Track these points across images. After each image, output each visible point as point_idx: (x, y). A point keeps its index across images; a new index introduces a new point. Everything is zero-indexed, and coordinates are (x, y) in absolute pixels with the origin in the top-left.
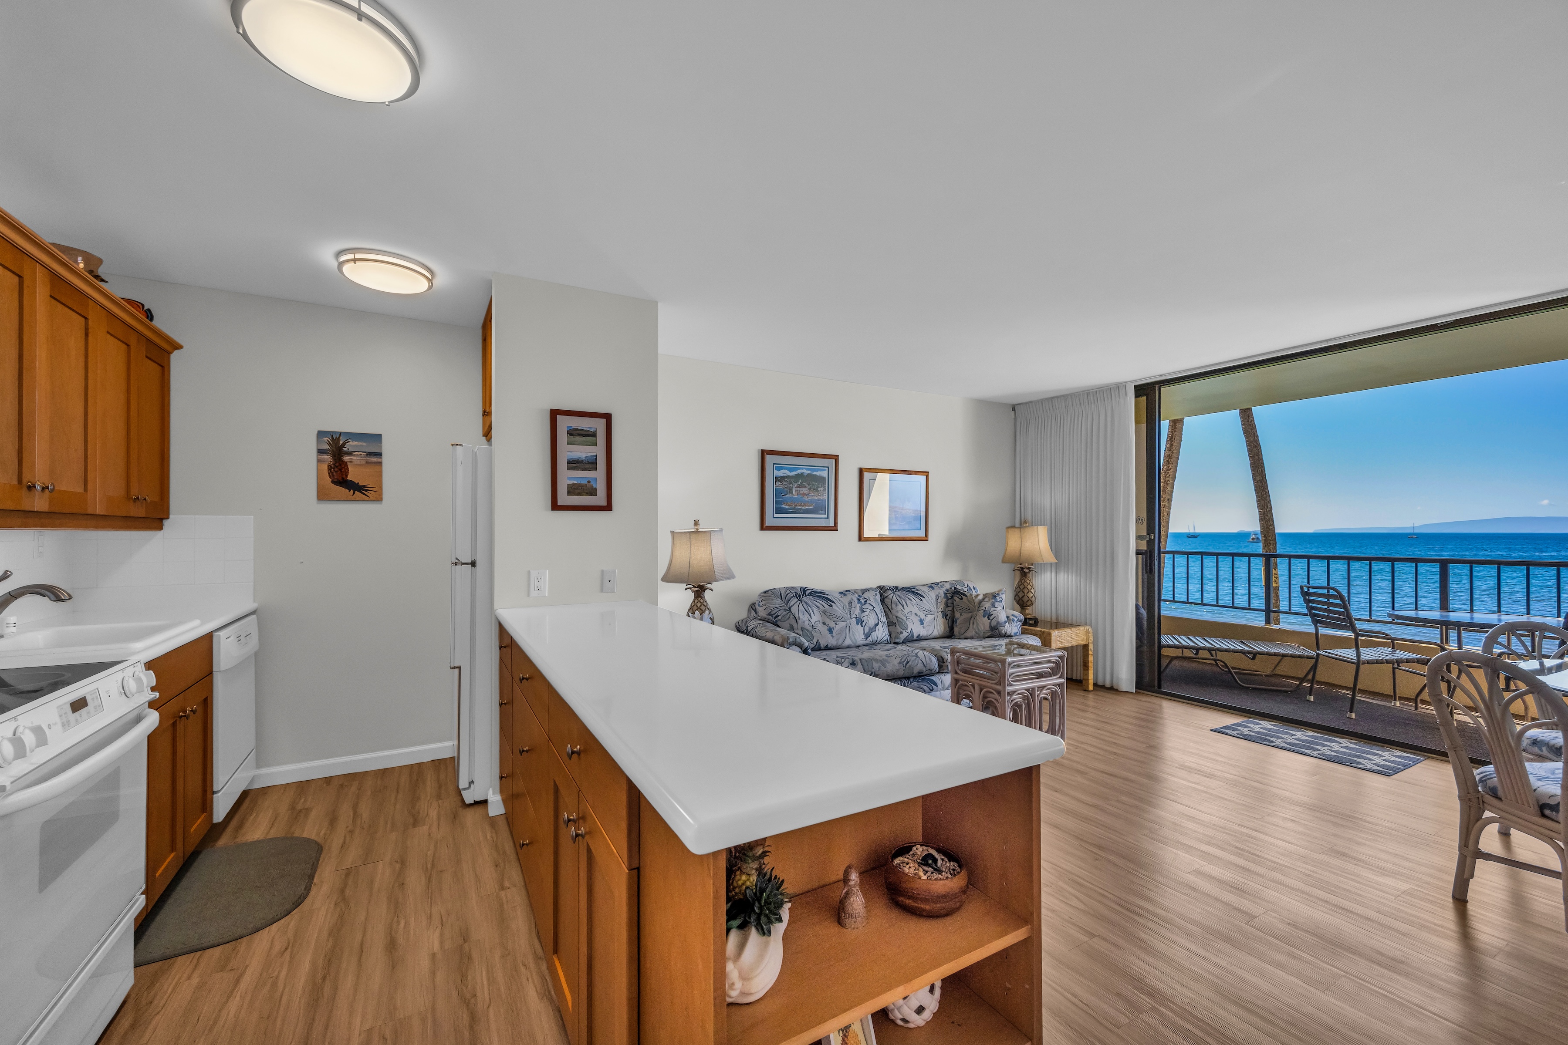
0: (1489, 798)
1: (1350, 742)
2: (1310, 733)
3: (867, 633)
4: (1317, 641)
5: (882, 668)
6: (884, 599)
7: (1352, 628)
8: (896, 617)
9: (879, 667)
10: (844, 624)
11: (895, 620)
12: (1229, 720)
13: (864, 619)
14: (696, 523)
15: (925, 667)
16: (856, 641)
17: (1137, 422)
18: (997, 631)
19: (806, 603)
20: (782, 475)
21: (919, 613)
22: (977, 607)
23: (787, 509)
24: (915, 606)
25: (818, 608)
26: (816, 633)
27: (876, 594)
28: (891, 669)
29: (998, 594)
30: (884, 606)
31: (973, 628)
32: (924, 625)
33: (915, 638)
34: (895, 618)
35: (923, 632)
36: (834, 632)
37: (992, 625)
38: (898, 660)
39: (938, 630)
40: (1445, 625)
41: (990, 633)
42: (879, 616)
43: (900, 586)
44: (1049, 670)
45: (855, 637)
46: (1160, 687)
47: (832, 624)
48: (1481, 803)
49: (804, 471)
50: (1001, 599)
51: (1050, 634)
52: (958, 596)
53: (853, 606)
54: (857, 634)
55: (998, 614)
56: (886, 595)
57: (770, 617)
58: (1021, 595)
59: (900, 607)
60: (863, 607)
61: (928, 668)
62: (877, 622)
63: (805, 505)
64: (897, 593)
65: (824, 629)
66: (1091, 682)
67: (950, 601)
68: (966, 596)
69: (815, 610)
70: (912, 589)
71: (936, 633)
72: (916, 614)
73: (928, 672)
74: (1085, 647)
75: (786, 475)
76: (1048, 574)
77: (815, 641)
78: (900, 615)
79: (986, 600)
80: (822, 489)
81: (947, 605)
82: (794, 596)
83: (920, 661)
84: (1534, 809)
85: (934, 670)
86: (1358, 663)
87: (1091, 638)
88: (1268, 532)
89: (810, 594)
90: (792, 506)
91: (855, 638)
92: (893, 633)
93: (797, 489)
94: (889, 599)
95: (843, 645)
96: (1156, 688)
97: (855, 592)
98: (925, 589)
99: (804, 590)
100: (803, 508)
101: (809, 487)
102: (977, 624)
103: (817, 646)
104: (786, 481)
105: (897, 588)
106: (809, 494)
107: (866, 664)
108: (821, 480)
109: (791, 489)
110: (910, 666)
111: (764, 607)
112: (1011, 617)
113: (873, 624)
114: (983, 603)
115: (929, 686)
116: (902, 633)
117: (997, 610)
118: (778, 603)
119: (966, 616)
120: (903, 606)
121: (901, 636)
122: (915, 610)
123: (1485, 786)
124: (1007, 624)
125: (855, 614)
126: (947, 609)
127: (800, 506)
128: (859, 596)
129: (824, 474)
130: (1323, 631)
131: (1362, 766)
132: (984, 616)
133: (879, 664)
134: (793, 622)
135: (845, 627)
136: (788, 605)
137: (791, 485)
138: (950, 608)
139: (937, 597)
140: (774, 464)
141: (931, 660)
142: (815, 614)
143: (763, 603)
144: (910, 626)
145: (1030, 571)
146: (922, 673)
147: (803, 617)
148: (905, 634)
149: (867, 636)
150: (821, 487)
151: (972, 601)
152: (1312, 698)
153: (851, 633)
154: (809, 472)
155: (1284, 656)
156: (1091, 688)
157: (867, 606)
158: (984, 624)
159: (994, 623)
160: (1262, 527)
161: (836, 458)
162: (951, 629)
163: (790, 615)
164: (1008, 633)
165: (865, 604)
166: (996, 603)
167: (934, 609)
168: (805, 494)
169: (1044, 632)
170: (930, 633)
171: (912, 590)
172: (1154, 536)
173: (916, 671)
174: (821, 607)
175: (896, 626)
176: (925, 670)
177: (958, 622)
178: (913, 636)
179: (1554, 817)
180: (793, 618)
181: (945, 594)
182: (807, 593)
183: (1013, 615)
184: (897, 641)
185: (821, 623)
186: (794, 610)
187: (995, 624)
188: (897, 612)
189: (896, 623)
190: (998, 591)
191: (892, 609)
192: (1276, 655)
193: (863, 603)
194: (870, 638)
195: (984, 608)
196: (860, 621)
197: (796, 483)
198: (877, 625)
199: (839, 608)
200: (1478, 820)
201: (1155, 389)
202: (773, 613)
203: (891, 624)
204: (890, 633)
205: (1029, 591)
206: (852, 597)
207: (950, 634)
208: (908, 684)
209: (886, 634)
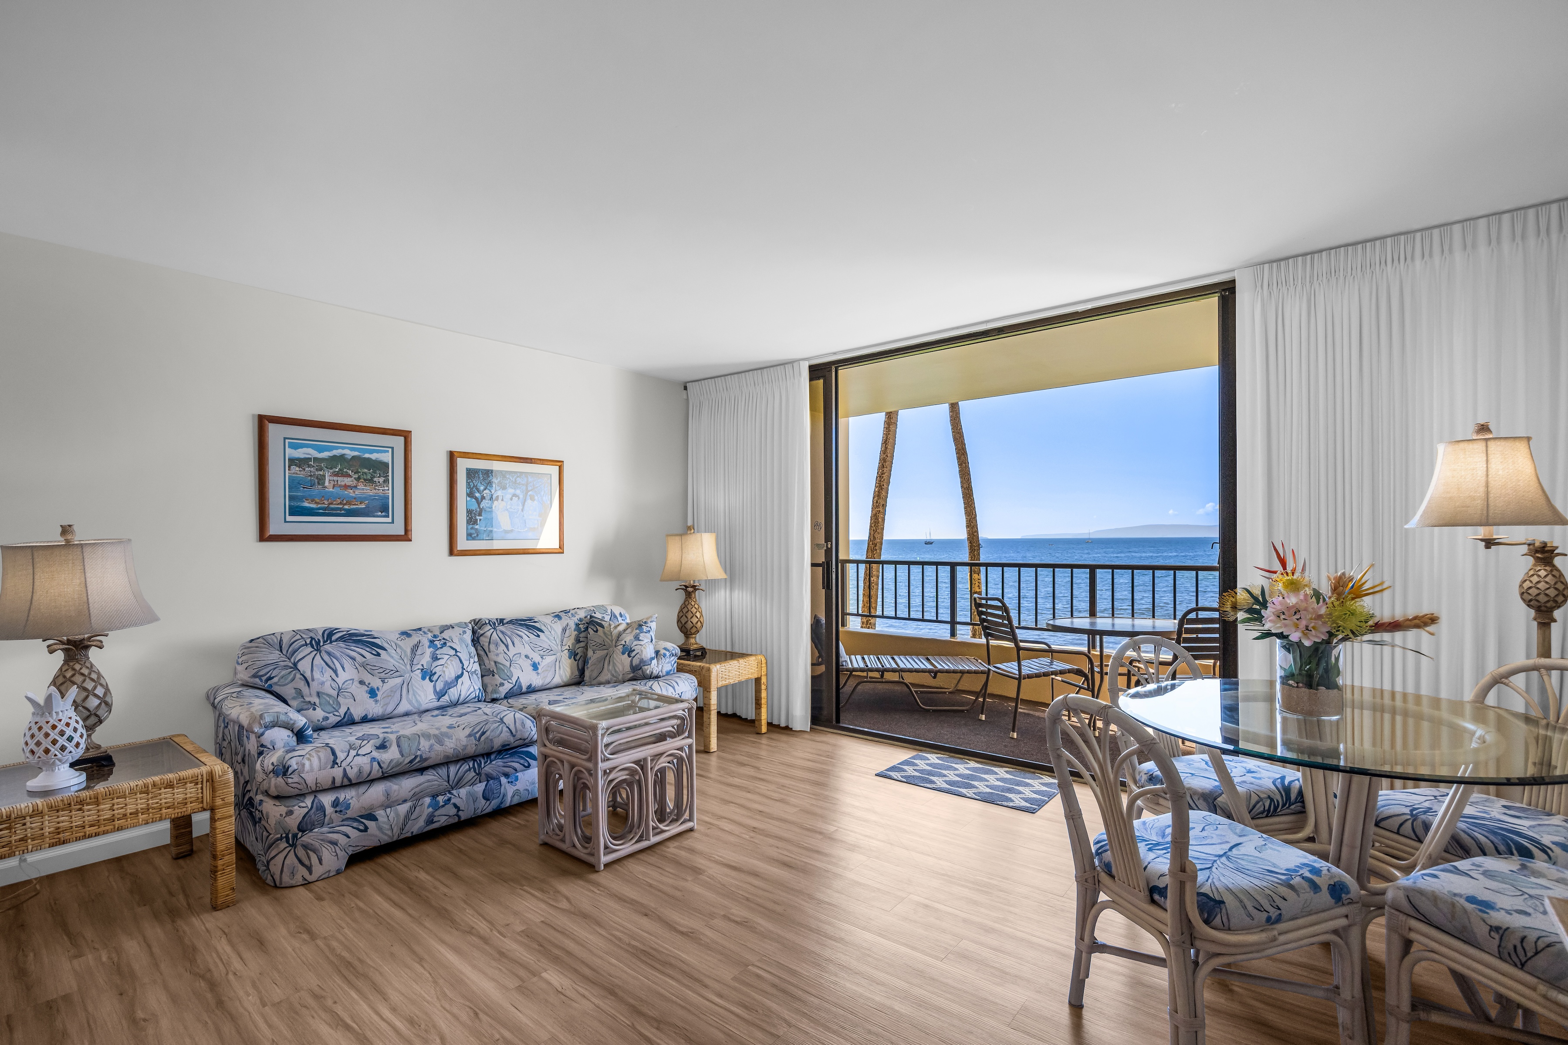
0: (1104, 877)
1: (1007, 772)
2: (973, 764)
3: (440, 690)
4: (988, 654)
5: (437, 747)
6: (478, 638)
7: (1014, 639)
8: (495, 662)
9: (431, 746)
10: (399, 680)
11: (492, 666)
12: (899, 755)
13: (437, 670)
14: (66, 530)
15: (514, 736)
16: (420, 705)
17: (813, 409)
18: (640, 672)
19: (329, 654)
20: (302, 456)
21: (532, 654)
22: (614, 642)
23: (313, 509)
24: (527, 646)
25: (353, 659)
26: (346, 698)
27: (464, 632)
28: (452, 746)
29: (646, 623)
30: (479, 648)
31: (608, 670)
32: (539, 671)
33: (524, 689)
34: (493, 663)
35: (537, 681)
36: (379, 694)
37: (634, 665)
38: (467, 731)
39: (561, 676)
40: (1092, 633)
41: (632, 675)
42: (466, 663)
43: (508, 615)
44: (671, 729)
45: (418, 698)
46: (838, 721)
47: (376, 683)
48: (1097, 883)
49: (347, 452)
50: (648, 629)
51: (709, 670)
52: (593, 627)
53: (419, 652)
54: (422, 694)
55: (643, 648)
56: (482, 632)
57: (257, 680)
58: (683, 620)
59: (502, 647)
60: (437, 652)
61: (518, 736)
62: (460, 673)
63: (348, 503)
64: (501, 628)
65: (361, 693)
66: (764, 723)
67: (582, 635)
68: (602, 626)
69: (347, 663)
70: (526, 620)
71: (557, 680)
72: (527, 657)
73: (517, 743)
74: (758, 681)
75: (310, 456)
76: (722, 592)
77: (342, 711)
78: (501, 659)
79: (629, 630)
80: (381, 480)
81: (578, 641)
82: (306, 644)
83: (505, 729)
84: (1144, 894)
85: (529, 739)
86: (1020, 679)
87: (764, 669)
88: (973, 539)
89: (341, 639)
90: (324, 503)
91: (417, 700)
92: (489, 686)
93: (331, 478)
94: (486, 637)
95: (396, 712)
96: (834, 722)
97: (429, 630)
98: (548, 620)
99: (329, 635)
100: (346, 507)
101: (356, 476)
102: (614, 664)
103: (346, 719)
104: (309, 466)
105: (501, 621)
106: (356, 487)
107: (407, 745)
108: (382, 467)
109: (321, 480)
110: (487, 738)
111: (246, 665)
112: (662, 652)
113: (453, 676)
114: (624, 635)
115: (522, 761)
116: (502, 684)
117: (642, 643)
118: (274, 656)
119: (600, 653)
120: (507, 646)
121: (501, 689)
122: (527, 650)
123: (1100, 861)
124: (655, 662)
125: (421, 663)
126: (577, 646)
127: (341, 503)
128: (435, 636)
129: (386, 457)
130: (993, 642)
131: (1011, 804)
132: (623, 653)
133: (432, 741)
134: (302, 685)
135: (399, 685)
136: (292, 660)
137: (321, 473)
138: (582, 644)
139: (564, 630)
140: (285, 439)
141: (523, 725)
142: (346, 669)
143: (244, 658)
144: (516, 673)
145: (696, 590)
146: (509, 745)
147: (322, 678)
148: (507, 686)
149: (440, 695)
150: (379, 477)
151: (609, 633)
152: (983, 717)
153: (411, 692)
154: (356, 453)
155: (962, 672)
156: (764, 729)
157: (446, 650)
158: (623, 663)
159: (636, 662)
160: (969, 534)
161: (406, 435)
162: (582, 672)
163: (295, 675)
164: (655, 673)
165: (441, 648)
166: (641, 635)
167: (556, 647)
168: (349, 486)
169: (703, 668)
170: (548, 680)
171: (528, 624)
172: (832, 544)
173: (497, 744)
174: (359, 658)
175: (493, 675)
176: (513, 741)
177: (590, 662)
178: (520, 687)
179: (1162, 904)
180: (300, 679)
181: (577, 625)
182: (334, 638)
183: (665, 649)
184: (495, 696)
185: (356, 683)
186: (304, 666)
187: (638, 662)
188: (497, 655)
189: (495, 671)
190: (648, 619)
191: (490, 652)
192: (954, 672)
193: (439, 646)
194: (446, 697)
195: (623, 643)
196: (428, 674)
197: (331, 468)
198: (458, 677)
199: (392, 657)
200: (1093, 906)
201: (831, 371)
202: (261, 673)
203: (486, 673)
204: (484, 686)
205: (694, 615)
206: (420, 638)
207: (579, 680)
208: (485, 763)
209: (476, 688)
